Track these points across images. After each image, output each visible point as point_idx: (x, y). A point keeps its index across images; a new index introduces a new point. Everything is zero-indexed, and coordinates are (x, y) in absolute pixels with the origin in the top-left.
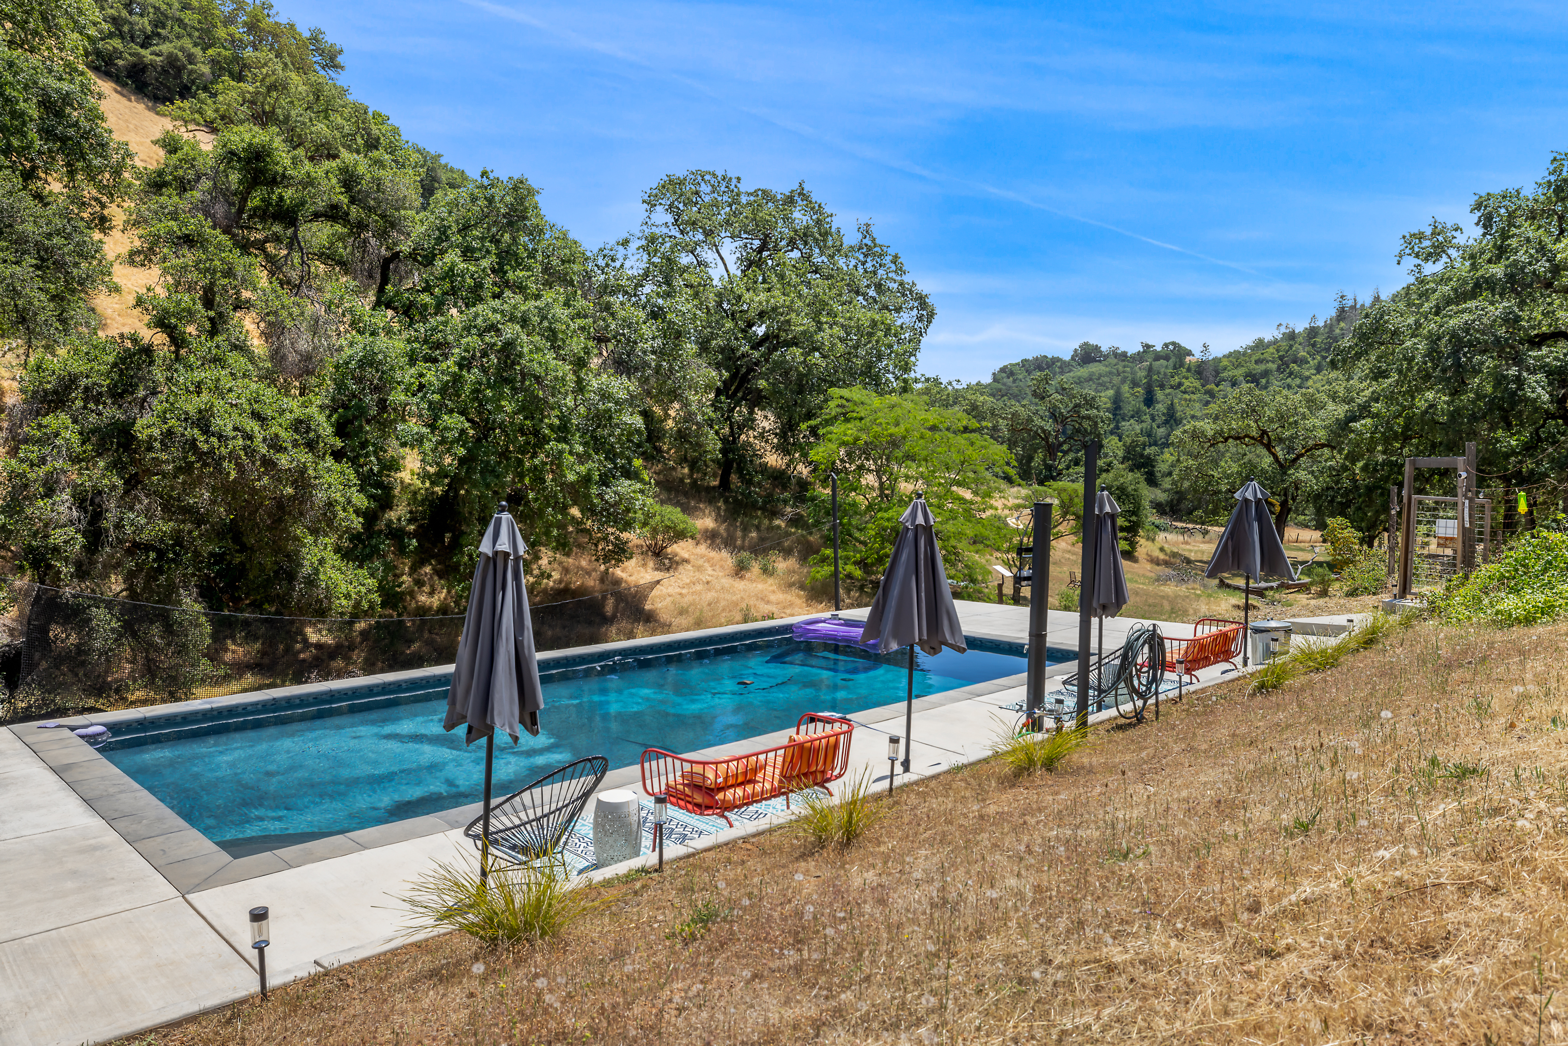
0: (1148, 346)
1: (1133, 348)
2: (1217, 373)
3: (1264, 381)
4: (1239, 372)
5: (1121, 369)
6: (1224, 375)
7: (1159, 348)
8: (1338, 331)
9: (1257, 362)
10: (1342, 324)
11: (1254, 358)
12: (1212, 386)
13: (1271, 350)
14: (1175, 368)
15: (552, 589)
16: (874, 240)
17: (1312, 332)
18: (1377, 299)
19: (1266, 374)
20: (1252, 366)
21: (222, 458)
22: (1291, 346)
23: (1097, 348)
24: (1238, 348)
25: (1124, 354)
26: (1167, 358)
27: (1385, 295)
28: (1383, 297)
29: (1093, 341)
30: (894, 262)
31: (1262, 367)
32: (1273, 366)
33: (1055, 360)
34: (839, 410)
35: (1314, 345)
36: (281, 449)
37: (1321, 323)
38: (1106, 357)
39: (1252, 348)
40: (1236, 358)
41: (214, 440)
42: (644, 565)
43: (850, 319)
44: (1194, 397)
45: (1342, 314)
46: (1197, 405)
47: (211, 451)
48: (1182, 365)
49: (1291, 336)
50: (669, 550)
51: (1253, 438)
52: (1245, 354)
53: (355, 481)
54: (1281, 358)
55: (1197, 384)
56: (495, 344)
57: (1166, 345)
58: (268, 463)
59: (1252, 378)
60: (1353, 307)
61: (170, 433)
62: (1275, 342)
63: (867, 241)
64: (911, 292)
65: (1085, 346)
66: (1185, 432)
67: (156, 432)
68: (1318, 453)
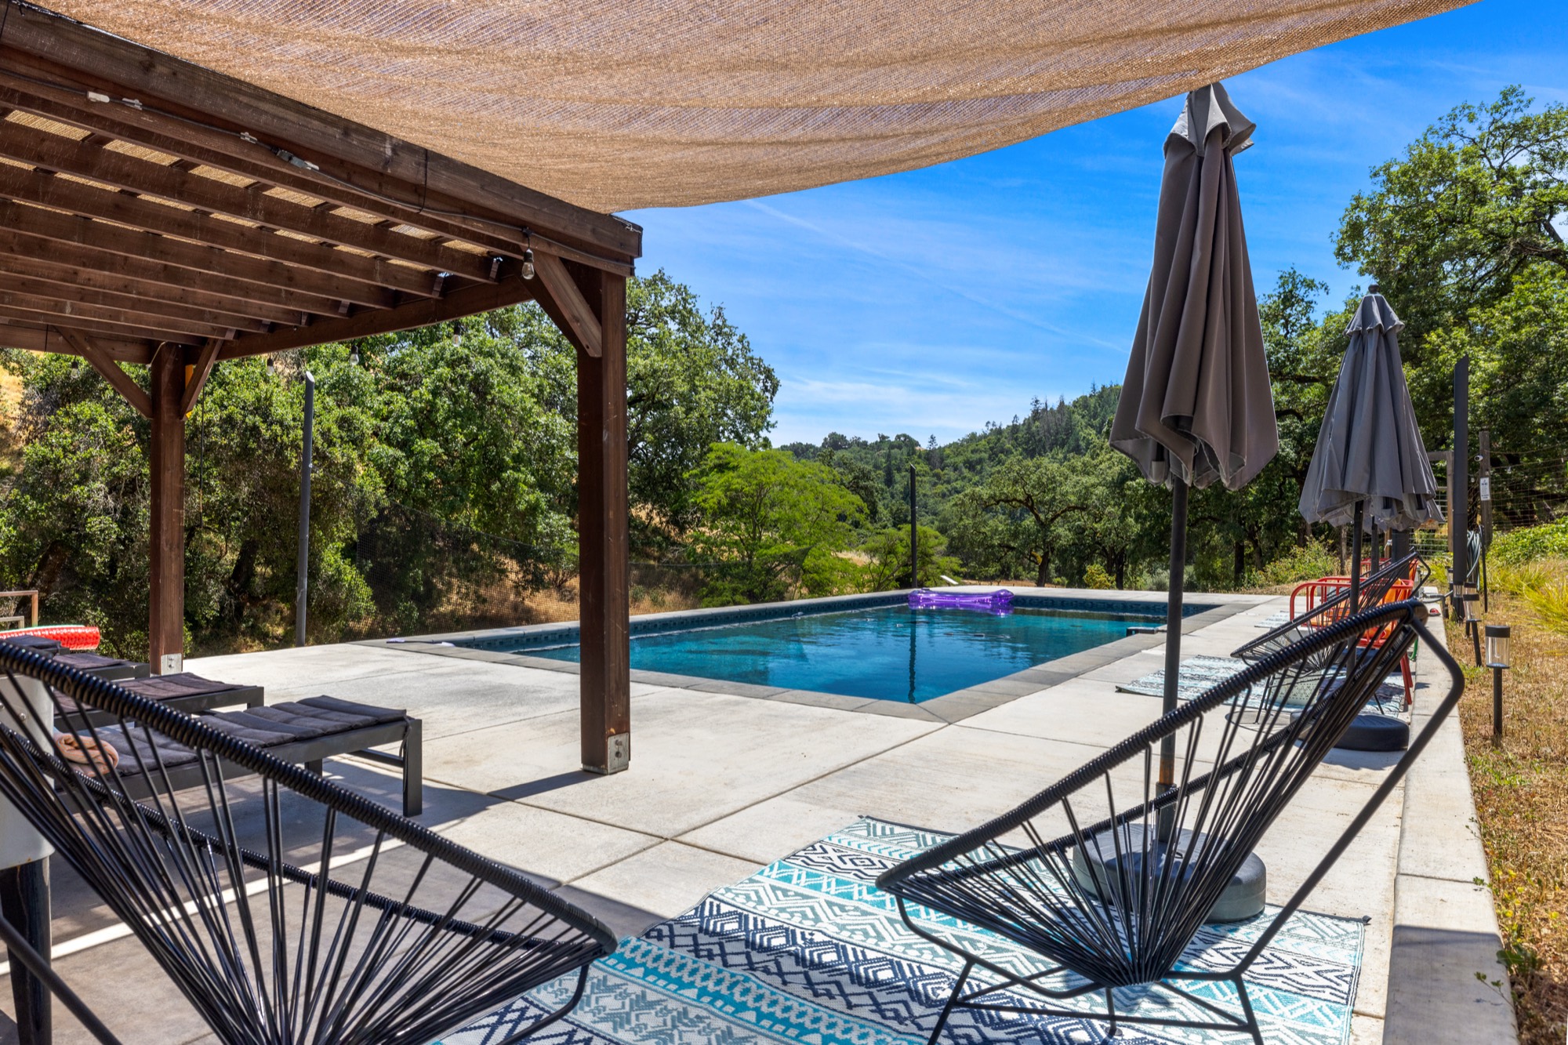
0: (883, 438)
1: (872, 438)
2: (942, 460)
3: (979, 467)
4: (960, 459)
5: (863, 455)
6: (948, 461)
7: (892, 439)
8: (1034, 429)
9: (972, 452)
10: (1037, 423)
11: (970, 449)
12: (938, 471)
13: (983, 442)
14: (908, 455)
15: (470, 616)
16: (724, 321)
17: (1014, 429)
18: (1062, 404)
19: (980, 461)
20: (969, 455)
21: (283, 446)
22: (999, 440)
23: (843, 438)
24: (956, 440)
25: (865, 443)
26: (900, 447)
27: (1068, 402)
28: (1066, 403)
29: (839, 432)
30: (740, 341)
31: (976, 456)
32: (985, 455)
33: (809, 447)
34: (717, 461)
35: (1016, 439)
36: (331, 444)
37: (1021, 421)
38: (850, 445)
39: (967, 441)
40: (956, 448)
41: (277, 428)
42: (550, 596)
43: (720, 384)
44: (925, 479)
45: (1036, 415)
46: (928, 486)
47: (274, 439)
48: (914, 452)
49: (999, 432)
50: (568, 584)
51: (1020, 501)
52: (962, 445)
53: (382, 485)
54: (991, 449)
55: (927, 468)
56: (467, 375)
57: (898, 437)
58: (322, 457)
59: (971, 465)
60: (1045, 410)
61: (229, 421)
62: (985, 436)
63: (719, 322)
64: (760, 366)
65: (833, 435)
66: (966, 495)
67: (216, 418)
68: (1069, 514)
